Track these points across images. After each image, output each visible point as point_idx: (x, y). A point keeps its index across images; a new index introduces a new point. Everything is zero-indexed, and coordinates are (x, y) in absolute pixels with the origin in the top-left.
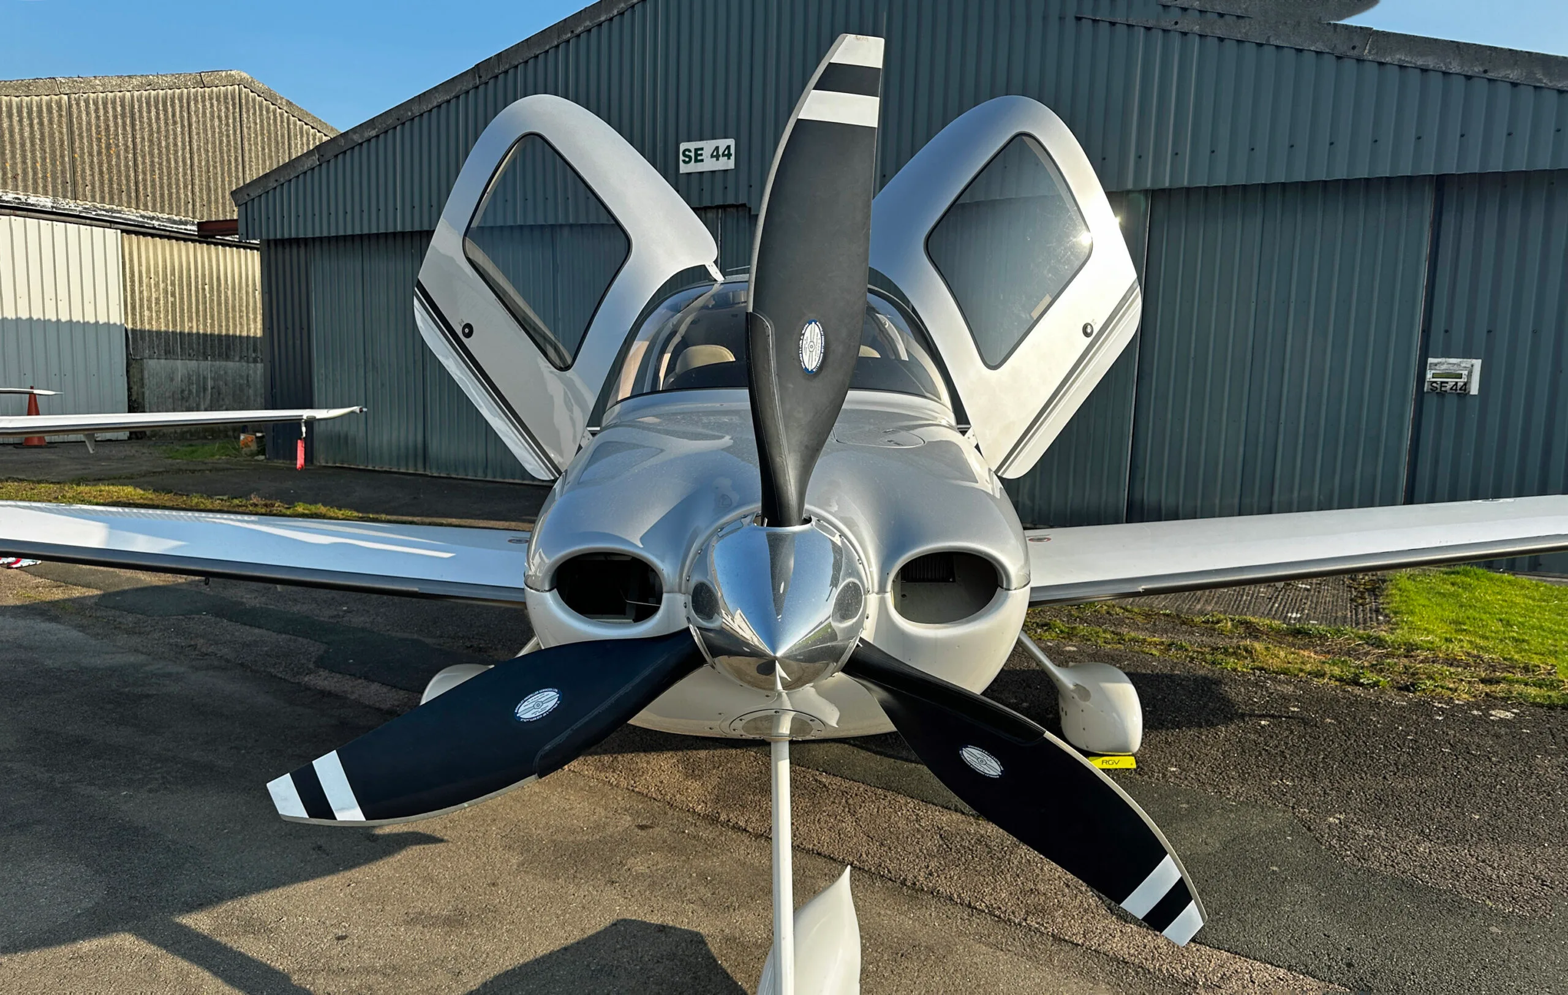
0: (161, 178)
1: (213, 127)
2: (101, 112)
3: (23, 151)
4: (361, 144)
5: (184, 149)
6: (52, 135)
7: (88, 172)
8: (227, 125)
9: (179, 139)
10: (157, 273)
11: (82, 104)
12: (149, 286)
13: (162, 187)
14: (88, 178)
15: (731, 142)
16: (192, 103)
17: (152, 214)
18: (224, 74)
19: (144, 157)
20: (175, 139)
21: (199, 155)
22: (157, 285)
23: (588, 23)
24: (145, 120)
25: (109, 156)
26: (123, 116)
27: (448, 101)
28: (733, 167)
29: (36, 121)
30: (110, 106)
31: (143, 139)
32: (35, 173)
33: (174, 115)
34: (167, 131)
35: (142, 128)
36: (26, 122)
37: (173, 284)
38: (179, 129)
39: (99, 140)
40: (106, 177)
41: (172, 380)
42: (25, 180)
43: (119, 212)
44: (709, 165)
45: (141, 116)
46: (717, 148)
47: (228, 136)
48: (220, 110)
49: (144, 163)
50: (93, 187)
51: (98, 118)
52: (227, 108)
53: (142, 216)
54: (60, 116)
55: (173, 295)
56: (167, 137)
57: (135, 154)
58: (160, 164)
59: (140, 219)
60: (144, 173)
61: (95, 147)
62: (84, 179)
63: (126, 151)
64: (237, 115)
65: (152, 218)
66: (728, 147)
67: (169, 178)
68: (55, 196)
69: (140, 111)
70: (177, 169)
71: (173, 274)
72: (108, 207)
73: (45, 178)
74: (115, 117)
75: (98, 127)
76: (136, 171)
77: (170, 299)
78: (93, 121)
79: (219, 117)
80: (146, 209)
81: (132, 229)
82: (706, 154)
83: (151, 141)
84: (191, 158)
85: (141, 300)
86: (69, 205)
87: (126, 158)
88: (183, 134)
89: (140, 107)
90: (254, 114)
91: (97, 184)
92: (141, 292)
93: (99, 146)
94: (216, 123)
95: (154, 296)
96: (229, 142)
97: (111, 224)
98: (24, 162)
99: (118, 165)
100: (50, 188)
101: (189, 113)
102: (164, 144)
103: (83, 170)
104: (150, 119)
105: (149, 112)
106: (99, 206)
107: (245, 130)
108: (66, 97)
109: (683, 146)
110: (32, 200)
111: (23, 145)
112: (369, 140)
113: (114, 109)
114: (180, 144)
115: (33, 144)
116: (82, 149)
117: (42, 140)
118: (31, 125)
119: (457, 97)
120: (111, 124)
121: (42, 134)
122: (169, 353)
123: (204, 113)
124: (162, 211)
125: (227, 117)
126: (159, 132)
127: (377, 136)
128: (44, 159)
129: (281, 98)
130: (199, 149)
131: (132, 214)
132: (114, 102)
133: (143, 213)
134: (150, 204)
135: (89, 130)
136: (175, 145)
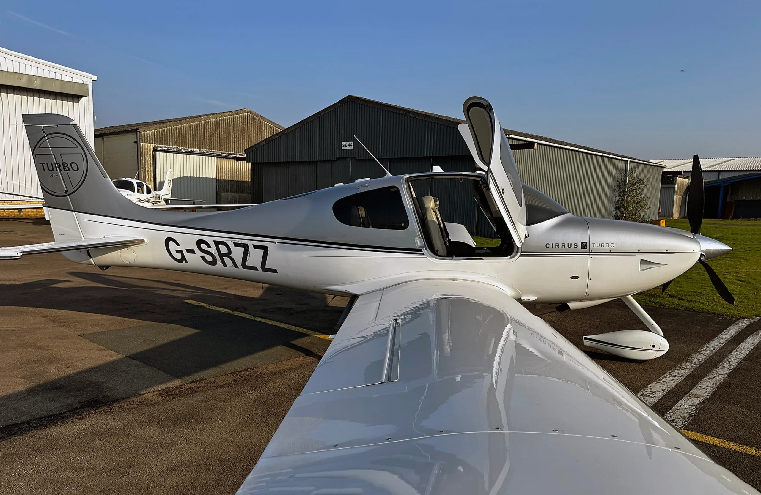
0: (226, 142)
1: (240, 126)
2: (212, 125)
3: (193, 137)
4: (275, 139)
5: (232, 133)
6: (200, 133)
7: (208, 142)
8: (244, 125)
9: (231, 130)
10: (224, 169)
11: (207, 123)
12: (222, 172)
13: (226, 144)
14: (208, 143)
15: (352, 142)
16: (235, 120)
17: (223, 152)
18: (243, 110)
19: (222, 136)
20: (230, 130)
21: (236, 134)
22: (224, 172)
23: (324, 113)
24: (222, 126)
25: (213, 137)
26: (217, 125)
27: (294, 130)
28: (352, 148)
29: (196, 129)
30: (214, 122)
31: (222, 131)
32: (195, 143)
33: (230, 123)
34: (228, 128)
35: (222, 128)
36: (194, 129)
37: (229, 171)
38: (231, 127)
39: (211, 132)
40: (212, 142)
41: (228, 199)
42: (193, 145)
43: (215, 152)
44: (348, 148)
45: (221, 125)
46: (349, 144)
47: (244, 128)
48: (242, 121)
49: (222, 138)
50: (209, 146)
51: (211, 126)
52: (244, 120)
53: (221, 153)
54: (202, 127)
55: (229, 175)
56: (228, 130)
57: (220, 135)
58: (226, 138)
59: (221, 154)
60: (222, 141)
61: (210, 135)
62: (207, 143)
63: (218, 135)
64: (247, 122)
65: (224, 153)
66: (352, 144)
67: (228, 142)
68: (200, 149)
69: (221, 124)
70: (230, 139)
71: (229, 169)
72: (212, 151)
73: (198, 144)
74: (215, 126)
75: (211, 129)
76: (220, 140)
77: (228, 176)
78: (210, 127)
79: (242, 122)
80: (222, 151)
81: (218, 157)
82: (347, 145)
83: (224, 131)
84: (234, 135)
85: (220, 176)
86: (203, 151)
87: (217, 137)
88: (232, 128)
89: (221, 122)
90: (251, 121)
91: (210, 145)
92: (220, 174)
93: (211, 134)
94: (241, 124)
95: (224, 175)
96: (244, 130)
97: (213, 156)
98: (193, 140)
99: (215, 139)
100: (199, 146)
101: (234, 122)
102: (227, 132)
103: (207, 141)
104: (224, 125)
105: (223, 123)
106: (210, 150)
107: (249, 126)
108: (203, 122)
109: (343, 143)
110: (195, 150)
111: (193, 136)
112: (276, 139)
113: (215, 123)
114: (231, 132)
115: (195, 135)
116: (207, 135)
117: (197, 134)
118: (195, 130)
119: (296, 129)
120: (214, 128)
121: (197, 132)
122: (227, 191)
123: (238, 122)
124: (226, 151)
125: (244, 122)
126: (226, 128)
127: (278, 138)
128: (198, 139)
129: (259, 115)
130: (236, 133)
131: (218, 152)
132: (215, 122)
133: (221, 152)
134: (223, 149)
135: (208, 130)
136: (230, 132)
